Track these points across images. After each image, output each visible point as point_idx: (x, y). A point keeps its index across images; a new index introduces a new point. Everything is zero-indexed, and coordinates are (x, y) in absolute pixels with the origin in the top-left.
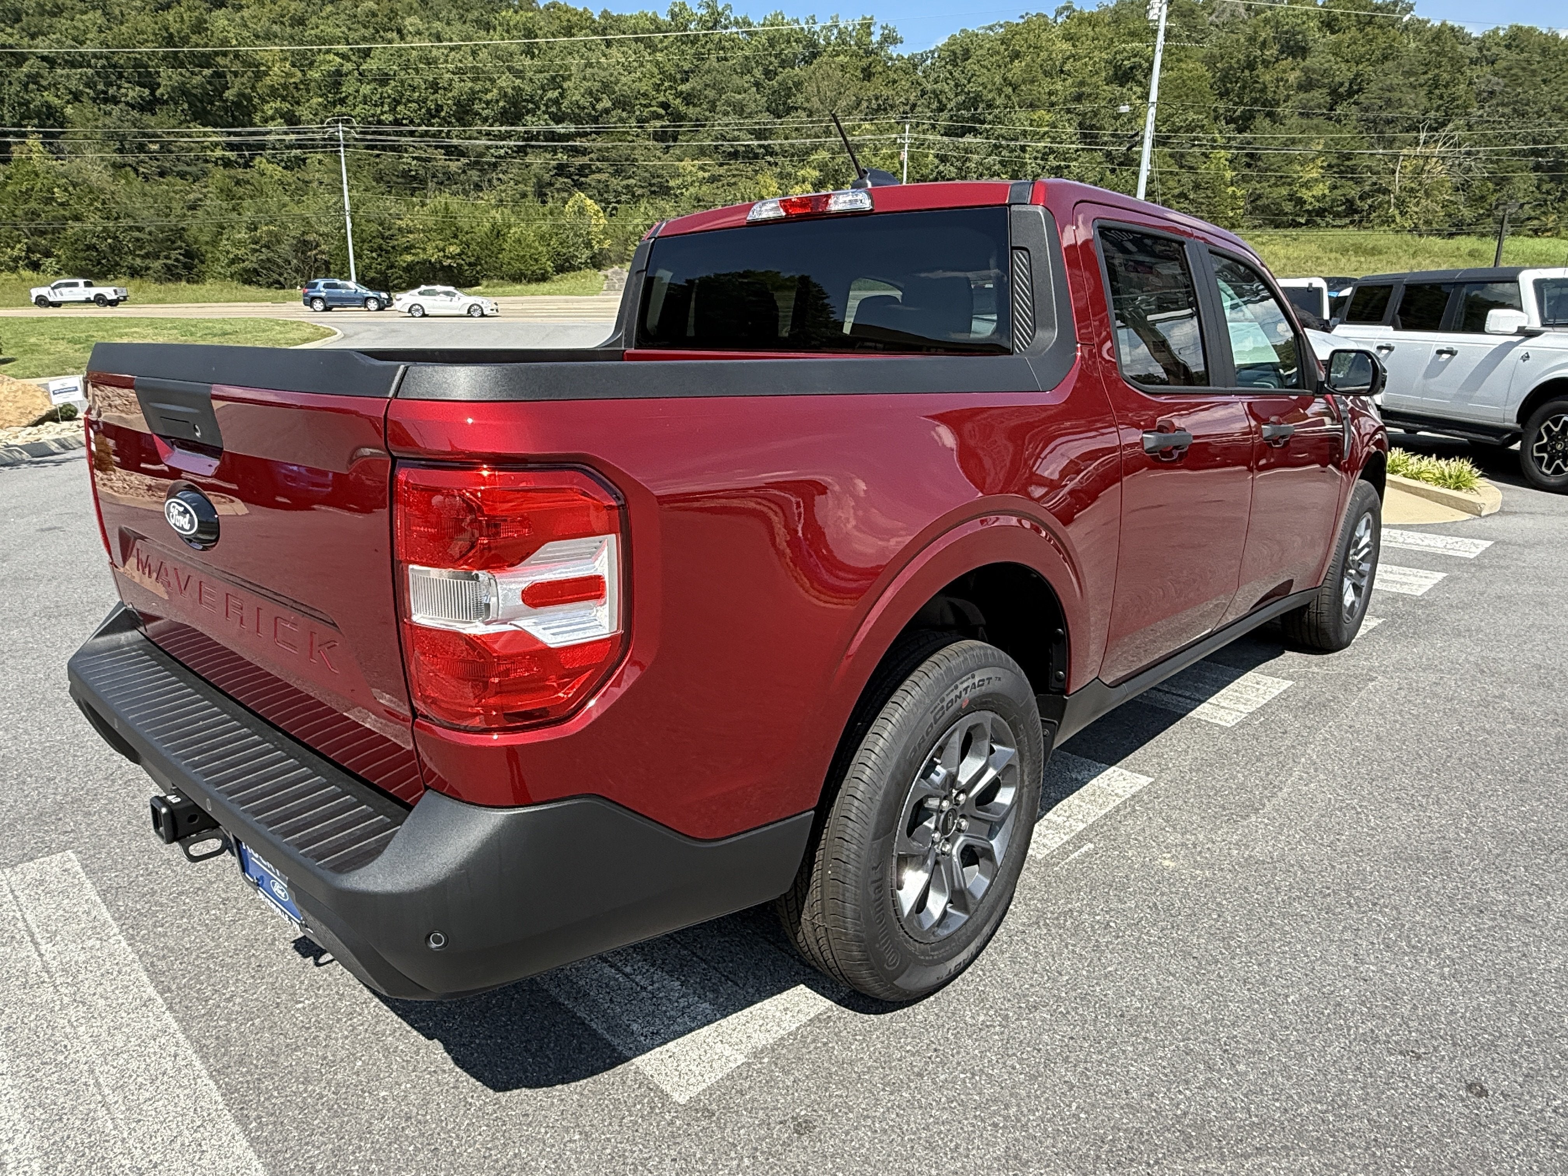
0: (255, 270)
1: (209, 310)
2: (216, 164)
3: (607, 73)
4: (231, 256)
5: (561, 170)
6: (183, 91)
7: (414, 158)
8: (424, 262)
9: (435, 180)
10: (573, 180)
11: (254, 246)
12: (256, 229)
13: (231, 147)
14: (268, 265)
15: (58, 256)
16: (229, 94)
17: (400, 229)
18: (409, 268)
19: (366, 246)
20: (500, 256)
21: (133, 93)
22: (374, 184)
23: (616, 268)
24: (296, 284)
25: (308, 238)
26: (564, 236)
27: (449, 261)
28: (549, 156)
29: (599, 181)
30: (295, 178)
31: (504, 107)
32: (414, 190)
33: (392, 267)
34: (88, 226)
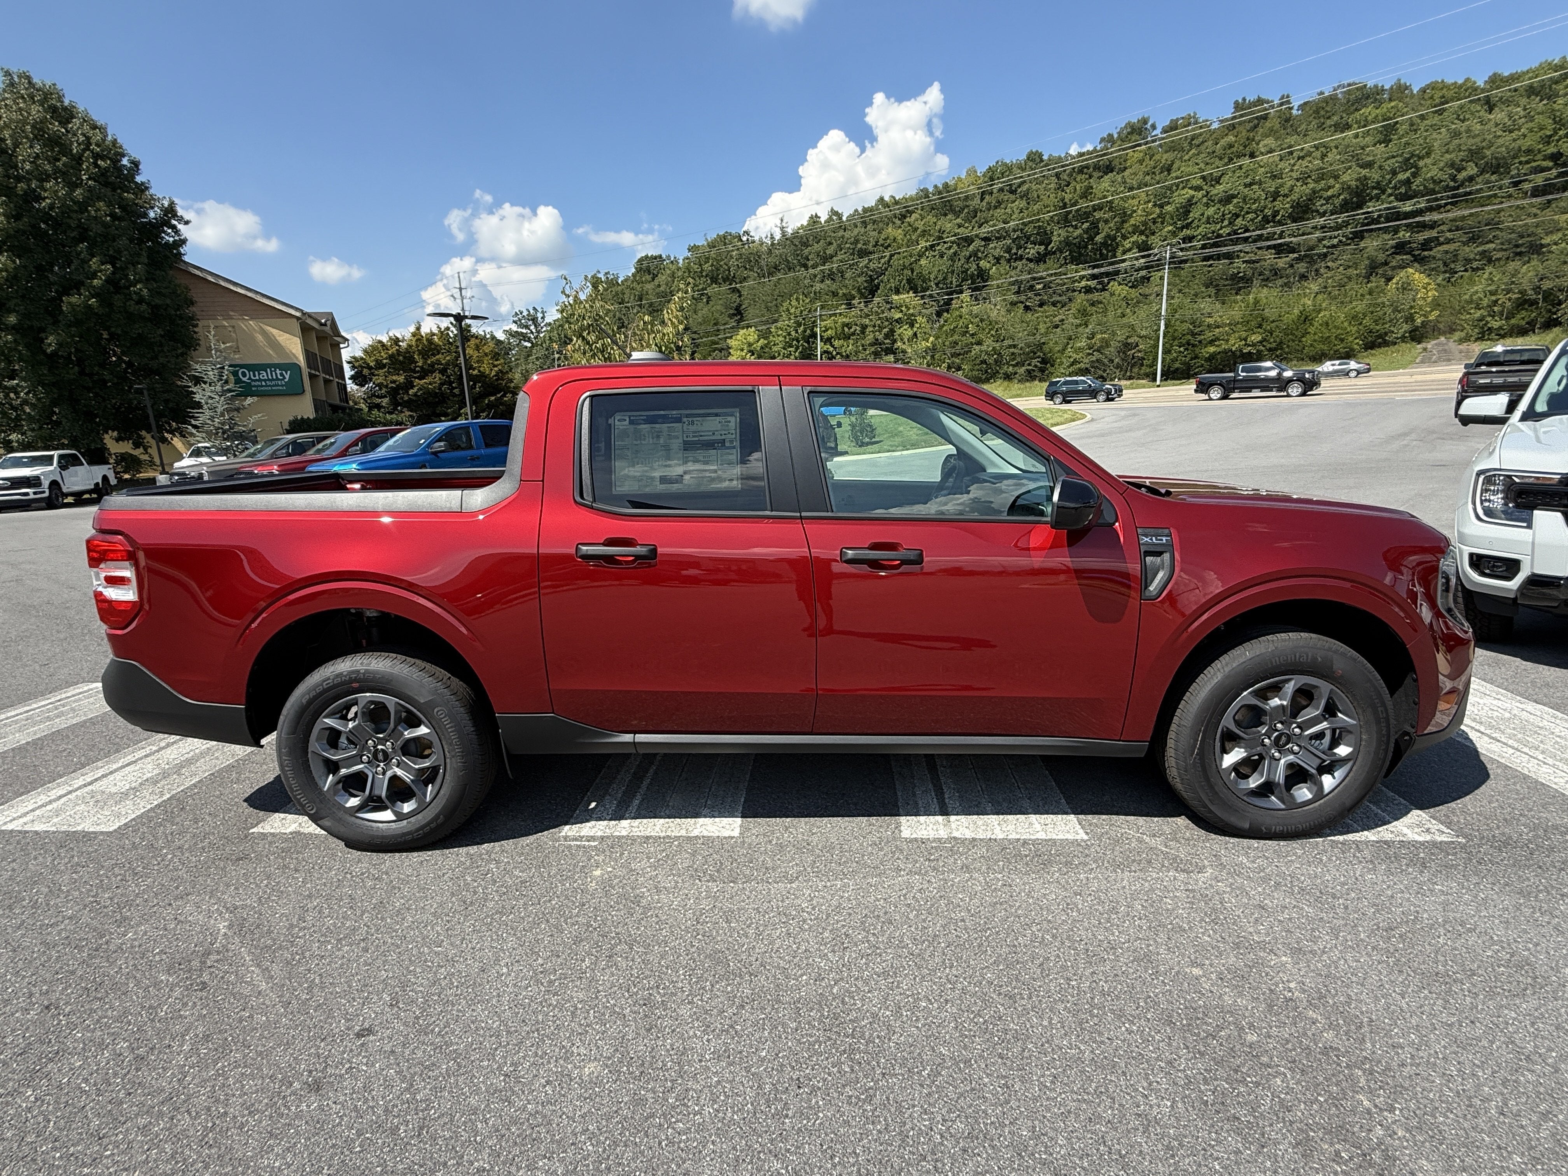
0: (1087, 369)
1: (1033, 402)
2: (1080, 292)
3: (1478, 140)
4: (1072, 360)
5: (1400, 248)
6: (1067, 243)
7: (1244, 262)
8: (1225, 352)
9: (1261, 277)
10: (1413, 256)
11: (1088, 351)
12: (1093, 338)
13: (1094, 277)
14: (1097, 364)
15: (964, 369)
16: (1099, 239)
17: (1209, 326)
18: (1212, 358)
19: (1176, 342)
20: (1304, 339)
21: (1032, 251)
22: (1203, 289)
23: (1442, 339)
24: (1115, 378)
25: (1129, 341)
26: (1381, 313)
27: (1250, 348)
28: (1387, 237)
29: (1447, 252)
30: (1137, 294)
31: (1345, 200)
32: (1240, 289)
33: (1196, 357)
34: (984, 348)
